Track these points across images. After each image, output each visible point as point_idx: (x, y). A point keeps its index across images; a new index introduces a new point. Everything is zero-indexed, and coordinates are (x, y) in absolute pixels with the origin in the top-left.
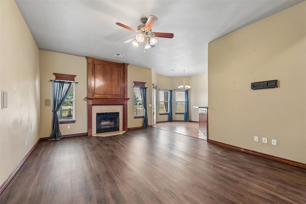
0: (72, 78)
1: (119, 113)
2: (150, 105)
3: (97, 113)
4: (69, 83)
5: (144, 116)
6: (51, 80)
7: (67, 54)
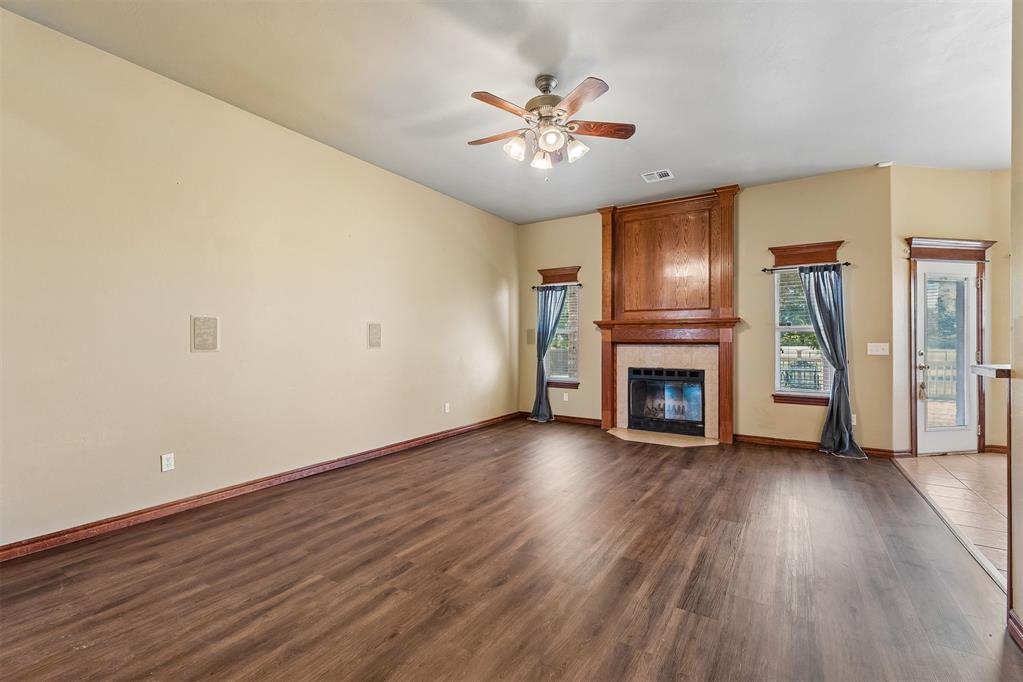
0: (570, 275)
1: (703, 371)
2: (876, 349)
3: (630, 369)
4: (564, 288)
5: (828, 399)
6: (534, 288)
7: (559, 218)
